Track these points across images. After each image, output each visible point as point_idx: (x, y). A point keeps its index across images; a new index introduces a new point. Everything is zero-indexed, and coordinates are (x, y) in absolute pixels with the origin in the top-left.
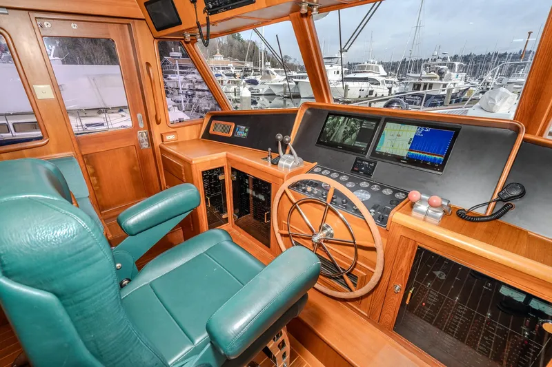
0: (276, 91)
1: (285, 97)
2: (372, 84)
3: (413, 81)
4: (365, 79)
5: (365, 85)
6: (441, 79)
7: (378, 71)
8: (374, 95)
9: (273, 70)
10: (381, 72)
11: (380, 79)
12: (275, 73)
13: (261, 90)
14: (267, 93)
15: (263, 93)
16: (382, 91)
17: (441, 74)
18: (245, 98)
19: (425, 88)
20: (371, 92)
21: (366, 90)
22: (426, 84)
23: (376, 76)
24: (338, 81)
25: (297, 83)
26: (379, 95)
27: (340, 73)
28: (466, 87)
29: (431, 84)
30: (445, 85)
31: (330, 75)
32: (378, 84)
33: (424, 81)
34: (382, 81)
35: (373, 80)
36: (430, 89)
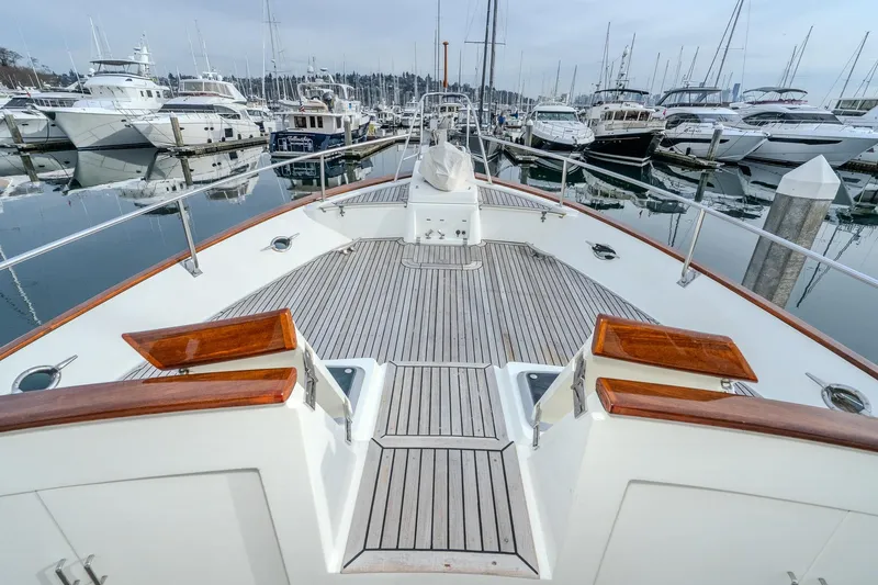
1: (25, 150)
2: (227, 117)
3: (292, 112)
4: (210, 109)
5: (215, 118)
6: (330, 109)
7: (229, 93)
8: (235, 137)
10: (234, 96)
11: (238, 109)
17: (328, 101)
19: (313, 125)
20: (229, 132)
21: (217, 128)
22: (312, 118)
23: (227, 103)
24: (152, 112)
25: (51, 115)
26: (245, 136)
27: (155, 94)
28: (365, 120)
29: (320, 118)
30: (338, 119)
31: (133, 99)
32: (237, 116)
33: (308, 113)
34: (242, 112)
35: (226, 109)
36: (321, 126)
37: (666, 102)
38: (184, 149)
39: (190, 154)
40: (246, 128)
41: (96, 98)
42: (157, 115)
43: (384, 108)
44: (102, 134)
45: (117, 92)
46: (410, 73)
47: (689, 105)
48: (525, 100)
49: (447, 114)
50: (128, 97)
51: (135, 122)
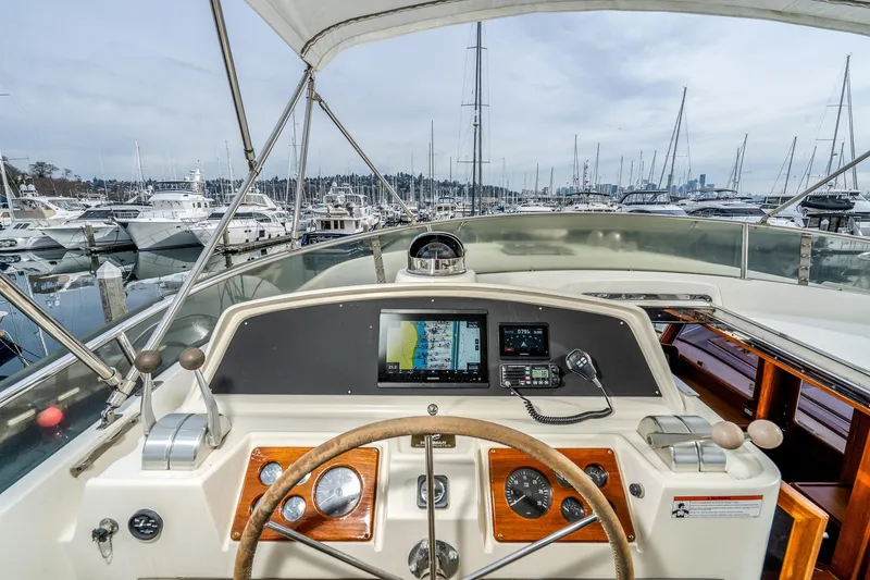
0: (67, 241)
1: (96, 252)
2: (262, 221)
3: (319, 218)
4: (249, 215)
5: (252, 223)
6: (351, 215)
7: (264, 202)
8: (266, 237)
9: (45, 200)
10: (268, 204)
11: (269, 214)
12: (50, 205)
13: (19, 240)
14: (40, 245)
15: (29, 245)
16: (275, 229)
17: (350, 209)
18: (113, 280)
19: (336, 227)
20: (262, 233)
21: (254, 230)
22: (336, 222)
23: (262, 210)
24: (202, 219)
25: (125, 225)
26: (274, 236)
27: (203, 204)
28: (376, 221)
29: (342, 222)
30: (357, 223)
31: (188, 210)
32: (268, 220)
33: (333, 218)
34: (273, 216)
35: (260, 215)
36: (342, 227)
37: (626, 201)
38: (230, 248)
39: (234, 252)
40: (274, 230)
41: (158, 209)
42: (206, 222)
43: (385, 206)
44: (160, 237)
45: (175, 205)
46: (404, 173)
47: (643, 204)
48: (510, 194)
49: (443, 213)
50: (183, 208)
51: (193, 228)
